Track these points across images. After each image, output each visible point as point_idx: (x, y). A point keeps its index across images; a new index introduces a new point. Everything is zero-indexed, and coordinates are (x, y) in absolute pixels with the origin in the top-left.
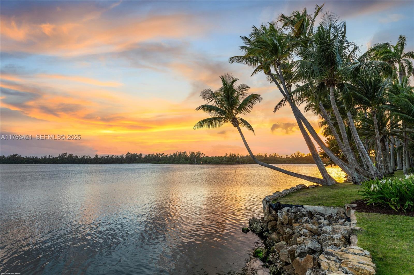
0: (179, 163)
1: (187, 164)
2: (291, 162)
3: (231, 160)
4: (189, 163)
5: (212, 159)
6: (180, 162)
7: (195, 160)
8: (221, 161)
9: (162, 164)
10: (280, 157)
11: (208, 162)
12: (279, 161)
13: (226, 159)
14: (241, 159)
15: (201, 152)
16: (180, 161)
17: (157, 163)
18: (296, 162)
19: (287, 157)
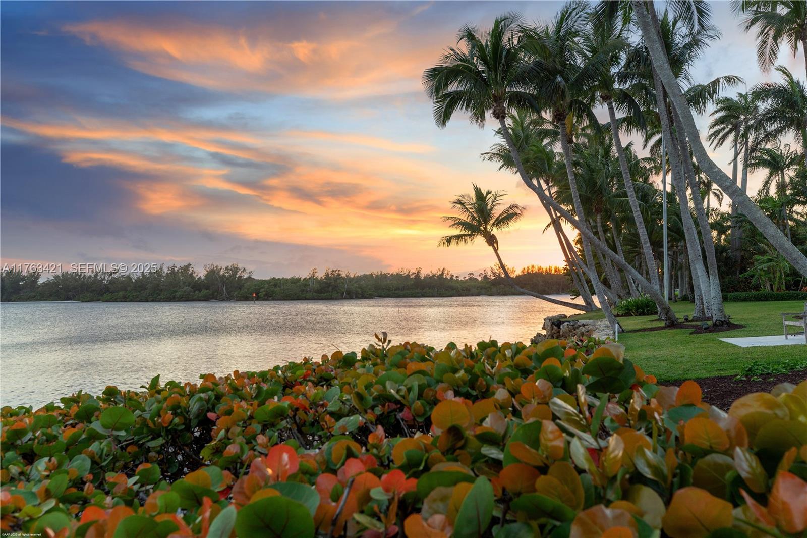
0: (174, 297)
1: (200, 300)
2: (483, 291)
3: (330, 288)
4: (206, 299)
5: (275, 285)
6: (178, 294)
7: (224, 289)
8: (302, 291)
9: (115, 301)
10: (452, 278)
11: (265, 295)
12: (452, 288)
13: (316, 286)
14: (356, 285)
15: (240, 266)
16: (176, 291)
17: (98, 300)
18: (494, 290)
19: (470, 279)
